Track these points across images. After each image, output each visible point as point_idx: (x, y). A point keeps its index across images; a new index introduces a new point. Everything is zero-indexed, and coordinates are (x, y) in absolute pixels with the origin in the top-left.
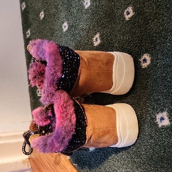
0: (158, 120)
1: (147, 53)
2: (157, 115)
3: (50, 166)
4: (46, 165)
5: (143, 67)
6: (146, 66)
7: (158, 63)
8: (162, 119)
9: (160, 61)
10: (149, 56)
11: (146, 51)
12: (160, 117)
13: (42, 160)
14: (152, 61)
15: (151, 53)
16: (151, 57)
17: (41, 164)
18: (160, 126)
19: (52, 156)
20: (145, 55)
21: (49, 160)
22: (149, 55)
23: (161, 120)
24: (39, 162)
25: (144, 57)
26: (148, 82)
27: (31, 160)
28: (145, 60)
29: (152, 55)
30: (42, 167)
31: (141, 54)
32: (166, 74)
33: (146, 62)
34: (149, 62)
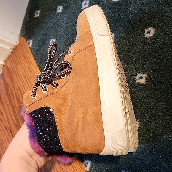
0: (137, 78)
1: (153, 27)
2: (139, 74)
3: (25, 78)
4: (21, 76)
5: (145, 37)
6: (148, 36)
7: (158, 38)
8: (141, 78)
9: (161, 37)
10: (154, 31)
11: (153, 26)
12: (140, 76)
13: (18, 71)
14: (154, 35)
15: (157, 29)
16: (155, 32)
17: (16, 74)
18: (137, 82)
19: (30, 72)
20: (151, 28)
21: (26, 73)
22: (154, 29)
23: (139, 78)
24: (14, 72)
25: (149, 29)
26: (144, 49)
27: (5, 67)
28: (149, 32)
29: (157, 31)
30: (15, 77)
31: (149, 26)
32: (160, 49)
33: (150, 33)
34: (151, 35)
